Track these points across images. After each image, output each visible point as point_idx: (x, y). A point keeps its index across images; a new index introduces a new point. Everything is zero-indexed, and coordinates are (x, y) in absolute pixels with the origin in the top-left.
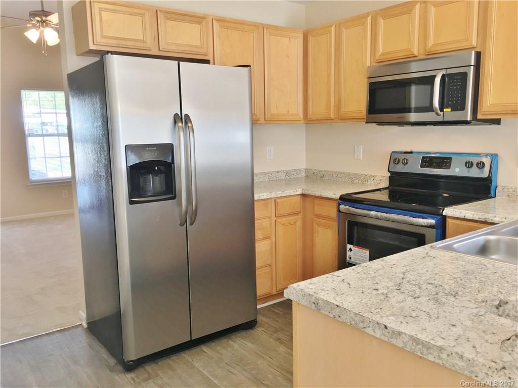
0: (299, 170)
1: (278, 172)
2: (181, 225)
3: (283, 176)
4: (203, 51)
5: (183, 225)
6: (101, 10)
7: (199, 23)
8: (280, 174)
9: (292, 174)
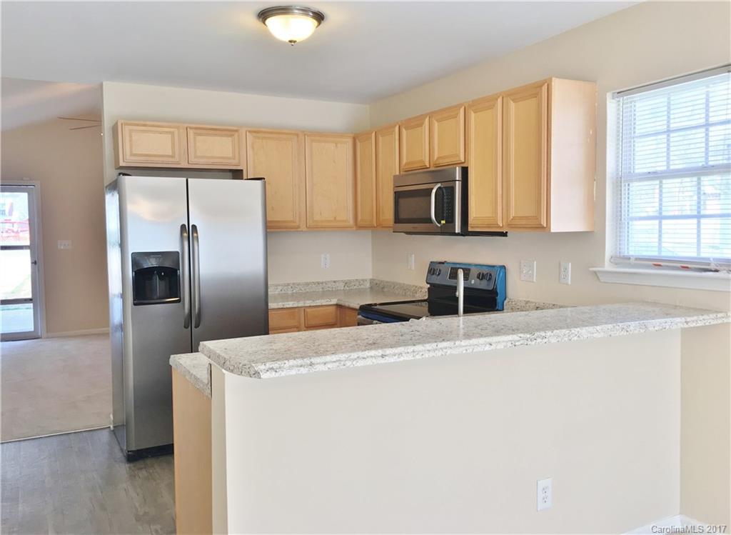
0: (363, 280)
1: (335, 282)
2: (186, 327)
3: (341, 286)
4: (234, 162)
5: (187, 328)
6: (131, 131)
7: (231, 136)
8: (337, 284)
9: (353, 284)
